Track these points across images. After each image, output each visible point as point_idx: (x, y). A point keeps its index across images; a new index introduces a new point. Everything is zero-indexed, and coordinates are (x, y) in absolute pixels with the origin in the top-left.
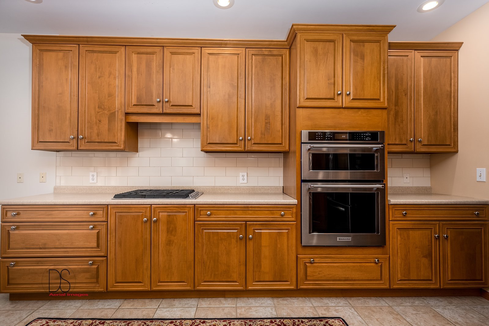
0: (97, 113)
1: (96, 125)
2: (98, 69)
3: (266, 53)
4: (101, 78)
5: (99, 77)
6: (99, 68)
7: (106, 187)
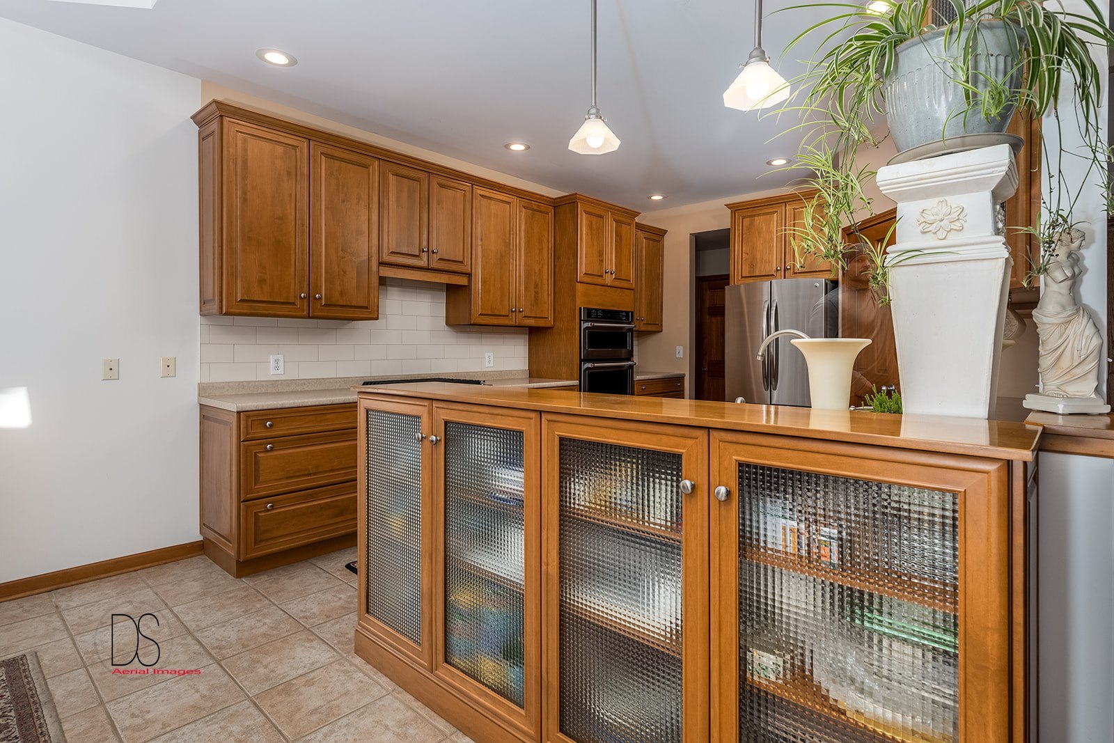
0: (339, 258)
1: (339, 278)
2: (341, 187)
3: (535, 207)
4: (345, 203)
5: (343, 201)
6: (343, 187)
7: (303, 381)
